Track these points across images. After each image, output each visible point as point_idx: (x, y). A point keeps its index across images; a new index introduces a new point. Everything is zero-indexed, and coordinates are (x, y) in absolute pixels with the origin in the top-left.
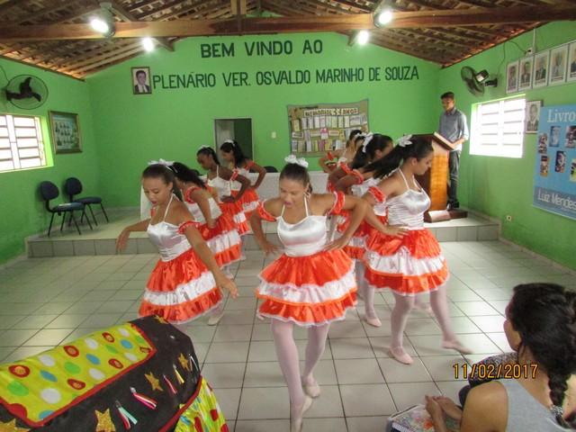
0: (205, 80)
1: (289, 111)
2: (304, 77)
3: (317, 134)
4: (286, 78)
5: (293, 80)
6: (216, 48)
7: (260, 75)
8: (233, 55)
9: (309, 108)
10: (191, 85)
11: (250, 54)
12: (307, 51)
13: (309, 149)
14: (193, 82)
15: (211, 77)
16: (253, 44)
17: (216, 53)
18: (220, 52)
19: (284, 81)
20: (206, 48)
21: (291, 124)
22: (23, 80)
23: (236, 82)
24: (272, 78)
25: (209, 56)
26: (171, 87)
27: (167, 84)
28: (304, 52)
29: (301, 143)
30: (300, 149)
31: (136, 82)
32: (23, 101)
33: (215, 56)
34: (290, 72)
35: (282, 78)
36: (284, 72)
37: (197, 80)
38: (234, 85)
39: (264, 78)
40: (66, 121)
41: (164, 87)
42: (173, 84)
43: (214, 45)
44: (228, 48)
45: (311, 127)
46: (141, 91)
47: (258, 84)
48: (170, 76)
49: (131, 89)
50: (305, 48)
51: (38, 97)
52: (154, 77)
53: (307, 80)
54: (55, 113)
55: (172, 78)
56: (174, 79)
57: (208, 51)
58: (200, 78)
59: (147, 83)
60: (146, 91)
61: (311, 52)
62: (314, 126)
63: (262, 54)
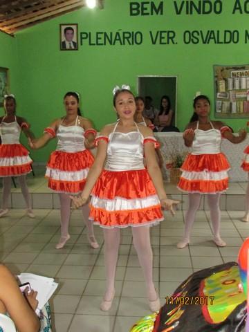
0: (132, 38)
1: (215, 71)
2: (232, 36)
3: (243, 96)
4: (214, 38)
5: (221, 40)
6: (145, 6)
7: (187, 34)
8: (162, 14)
9: (236, 68)
10: (118, 42)
11: (178, 13)
12: (237, 11)
13: (234, 111)
14: (120, 39)
15: (138, 35)
16: (183, 3)
17: (145, 12)
18: (149, 11)
19: (212, 41)
20: (134, 6)
21: (216, 84)
23: (163, 41)
24: (200, 37)
25: (137, 14)
26: (98, 44)
27: (93, 41)
28: (234, 13)
29: (226, 104)
30: (225, 110)
31: (64, 39)
33: (143, 14)
34: (218, 32)
35: (210, 38)
36: (213, 32)
37: (124, 38)
38: (161, 43)
39: (191, 37)
41: (90, 44)
42: (100, 41)
43: (143, 3)
44: (157, 6)
45: (237, 88)
46: (68, 47)
47: (185, 43)
48: (98, 33)
49: (58, 45)
50: (235, 8)
52: (81, 33)
53: (235, 40)
55: (100, 36)
56: (102, 36)
57: (137, 9)
58: (127, 35)
59: (75, 40)
60: (73, 47)
61: (241, 13)
62: (240, 87)
63: (191, 13)
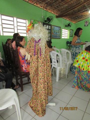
22: (69, 23)
32: (68, 27)
40: (72, 31)
51: (70, 26)
52: (89, 23)
54: (71, 29)
